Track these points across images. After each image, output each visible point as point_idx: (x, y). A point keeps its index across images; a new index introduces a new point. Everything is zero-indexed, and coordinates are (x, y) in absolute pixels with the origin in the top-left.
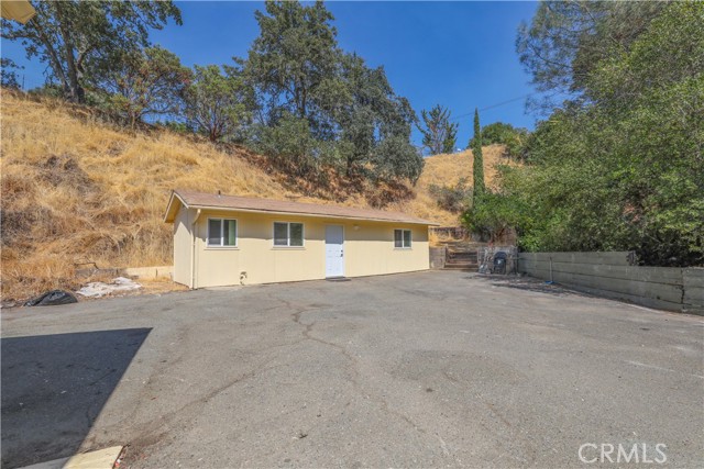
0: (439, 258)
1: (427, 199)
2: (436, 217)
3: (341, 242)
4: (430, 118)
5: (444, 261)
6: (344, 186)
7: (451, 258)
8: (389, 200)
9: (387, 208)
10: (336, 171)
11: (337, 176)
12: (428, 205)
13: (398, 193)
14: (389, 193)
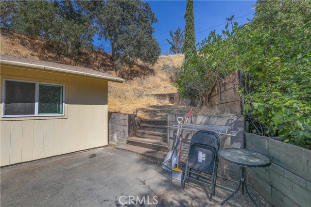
0: (122, 129)
1: (164, 76)
2: (165, 87)
4: (174, 36)
5: (127, 134)
6: (105, 66)
7: (140, 129)
8: (135, 76)
9: (132, 81)
10: (105, 58)
11: (104, 60)
12: (163, 80)
13: (143, 72)
14: (137, 72)
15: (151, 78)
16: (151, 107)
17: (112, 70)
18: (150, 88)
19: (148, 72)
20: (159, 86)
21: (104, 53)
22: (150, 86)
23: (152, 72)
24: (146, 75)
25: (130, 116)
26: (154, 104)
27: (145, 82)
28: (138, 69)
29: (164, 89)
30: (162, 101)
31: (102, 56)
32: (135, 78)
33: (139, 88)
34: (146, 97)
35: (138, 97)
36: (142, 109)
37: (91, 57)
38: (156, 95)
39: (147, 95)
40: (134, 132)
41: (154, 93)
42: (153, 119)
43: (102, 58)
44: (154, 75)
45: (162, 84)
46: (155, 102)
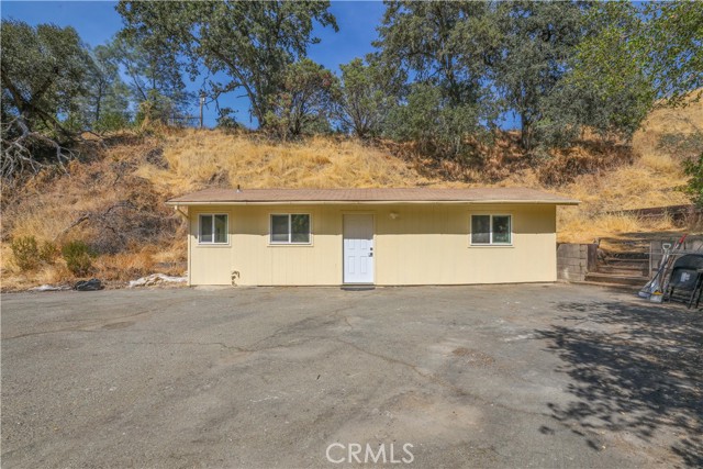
0: (577, 262)
1: (665, 161)
2: (665, 190)
3: (370, 238)
5: (585, 268)
6: (510, 162)
7: (605, 263)
8: (579, 172)
9: (571, 185)
10: (506, 144)
11: (506, 149)
12: (658, 171)
13: (600, 160)
14: (584, 162)
15: (623, 172)
16: (623, 235)
17: (525, 167)
18: (619, 196)
19: (612, 157)
20: (645, 189)
21: (504, 133)
22: (619, 190)
23: (626, 155)
24: (608, 165)
25: (589, 246)
26: (630, 231)
27: (605, 185)
28: (585, 154)
29: (660, 194)
30: (654, 224)
31: (501, 142)
32: (579, 176)
33: (590, 198)
34: (610, 217)
35: (591, 218)
36: (607, 239)
37: (482, 149)
38: (636, 211)
39: (613, 213)
40: (594, 267)
41: (629, 206)
42: (627, 251)
43: (500, 146)
44: (631, 163)
45: (655, 182)
46: (633, 226)
